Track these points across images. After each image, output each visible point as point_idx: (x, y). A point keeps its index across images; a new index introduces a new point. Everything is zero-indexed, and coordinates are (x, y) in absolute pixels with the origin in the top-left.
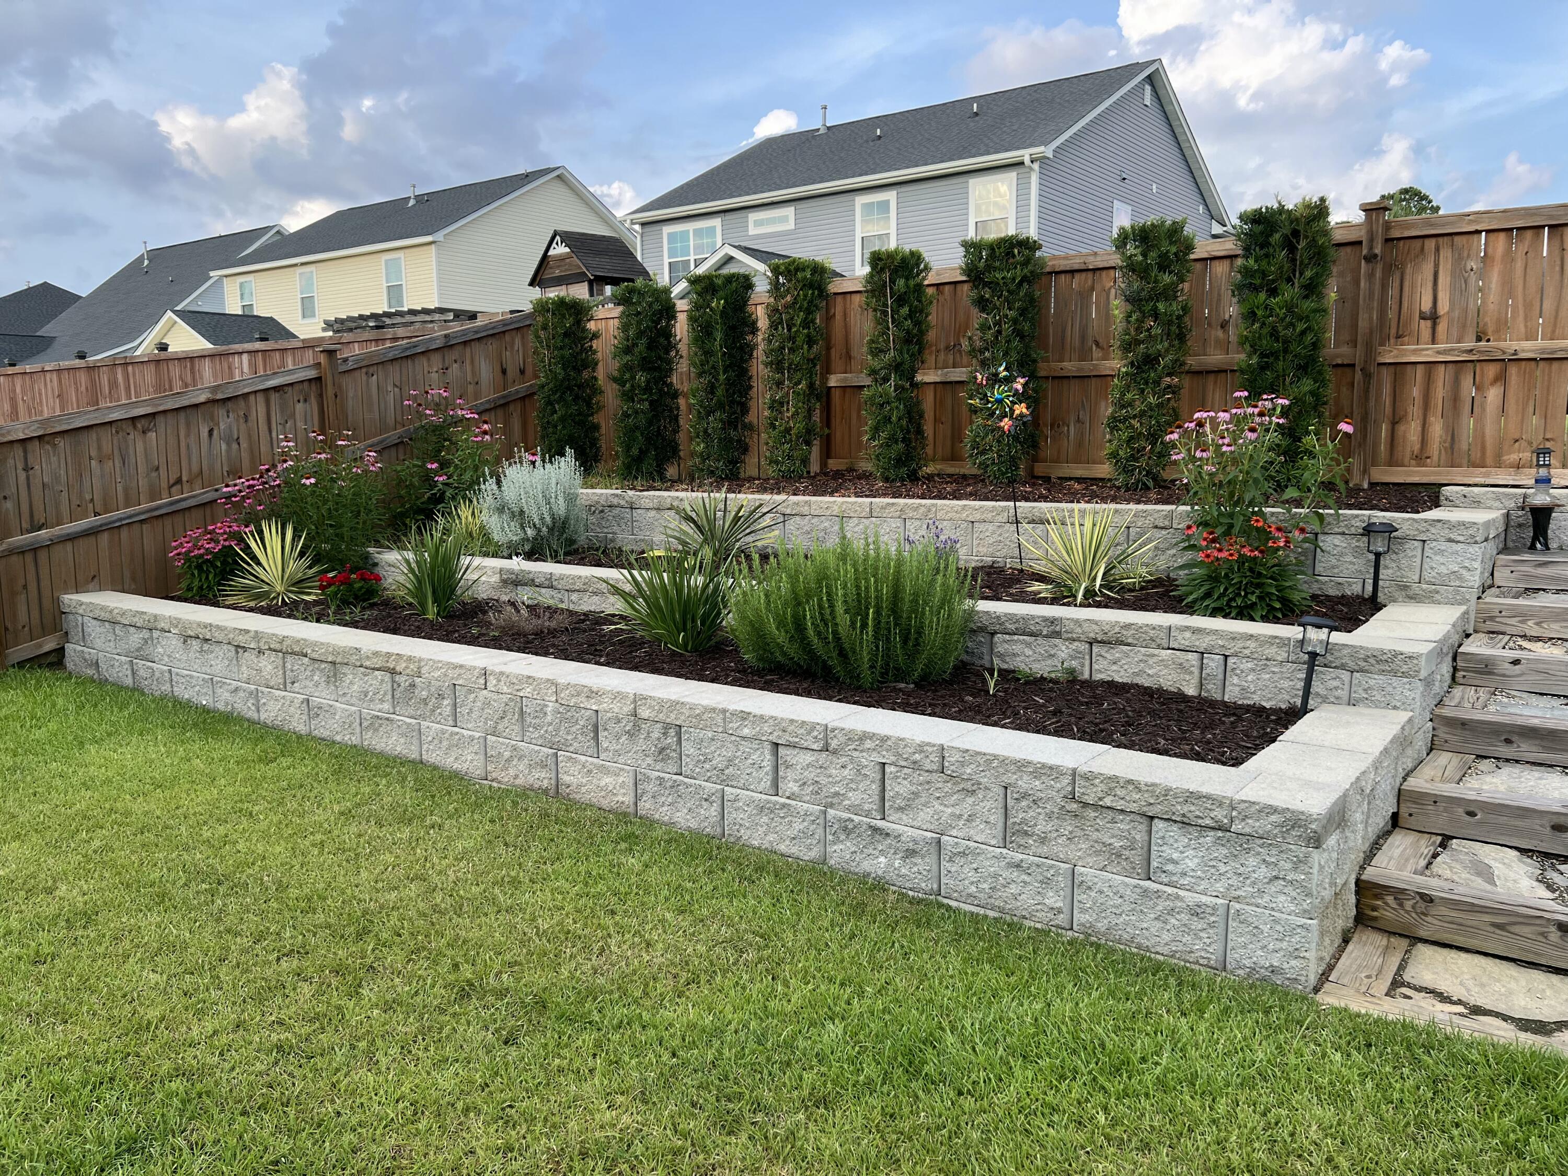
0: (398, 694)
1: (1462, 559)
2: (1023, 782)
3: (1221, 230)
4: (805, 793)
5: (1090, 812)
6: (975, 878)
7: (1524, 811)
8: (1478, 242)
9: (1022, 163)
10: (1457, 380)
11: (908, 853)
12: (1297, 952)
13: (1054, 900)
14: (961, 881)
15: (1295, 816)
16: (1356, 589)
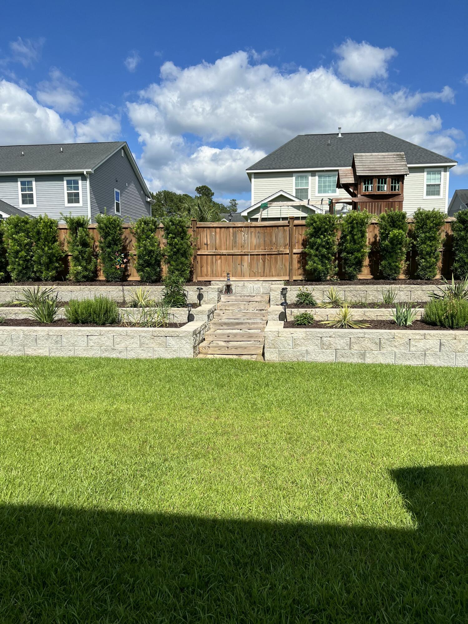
1: (215, 295)
2: (143, 334)
3: (149, 200)
4: (95, 345)
5: (155, 338)
6: (134, 354)
7: (223, 334)
8: (214, 229)
9: (83, 174)
10: (212, 258)
11: (120, 352)
12: (190, 354)
13: (150, 355)
14: (131, 355)
15: (189, 332)
16: (196, 302)
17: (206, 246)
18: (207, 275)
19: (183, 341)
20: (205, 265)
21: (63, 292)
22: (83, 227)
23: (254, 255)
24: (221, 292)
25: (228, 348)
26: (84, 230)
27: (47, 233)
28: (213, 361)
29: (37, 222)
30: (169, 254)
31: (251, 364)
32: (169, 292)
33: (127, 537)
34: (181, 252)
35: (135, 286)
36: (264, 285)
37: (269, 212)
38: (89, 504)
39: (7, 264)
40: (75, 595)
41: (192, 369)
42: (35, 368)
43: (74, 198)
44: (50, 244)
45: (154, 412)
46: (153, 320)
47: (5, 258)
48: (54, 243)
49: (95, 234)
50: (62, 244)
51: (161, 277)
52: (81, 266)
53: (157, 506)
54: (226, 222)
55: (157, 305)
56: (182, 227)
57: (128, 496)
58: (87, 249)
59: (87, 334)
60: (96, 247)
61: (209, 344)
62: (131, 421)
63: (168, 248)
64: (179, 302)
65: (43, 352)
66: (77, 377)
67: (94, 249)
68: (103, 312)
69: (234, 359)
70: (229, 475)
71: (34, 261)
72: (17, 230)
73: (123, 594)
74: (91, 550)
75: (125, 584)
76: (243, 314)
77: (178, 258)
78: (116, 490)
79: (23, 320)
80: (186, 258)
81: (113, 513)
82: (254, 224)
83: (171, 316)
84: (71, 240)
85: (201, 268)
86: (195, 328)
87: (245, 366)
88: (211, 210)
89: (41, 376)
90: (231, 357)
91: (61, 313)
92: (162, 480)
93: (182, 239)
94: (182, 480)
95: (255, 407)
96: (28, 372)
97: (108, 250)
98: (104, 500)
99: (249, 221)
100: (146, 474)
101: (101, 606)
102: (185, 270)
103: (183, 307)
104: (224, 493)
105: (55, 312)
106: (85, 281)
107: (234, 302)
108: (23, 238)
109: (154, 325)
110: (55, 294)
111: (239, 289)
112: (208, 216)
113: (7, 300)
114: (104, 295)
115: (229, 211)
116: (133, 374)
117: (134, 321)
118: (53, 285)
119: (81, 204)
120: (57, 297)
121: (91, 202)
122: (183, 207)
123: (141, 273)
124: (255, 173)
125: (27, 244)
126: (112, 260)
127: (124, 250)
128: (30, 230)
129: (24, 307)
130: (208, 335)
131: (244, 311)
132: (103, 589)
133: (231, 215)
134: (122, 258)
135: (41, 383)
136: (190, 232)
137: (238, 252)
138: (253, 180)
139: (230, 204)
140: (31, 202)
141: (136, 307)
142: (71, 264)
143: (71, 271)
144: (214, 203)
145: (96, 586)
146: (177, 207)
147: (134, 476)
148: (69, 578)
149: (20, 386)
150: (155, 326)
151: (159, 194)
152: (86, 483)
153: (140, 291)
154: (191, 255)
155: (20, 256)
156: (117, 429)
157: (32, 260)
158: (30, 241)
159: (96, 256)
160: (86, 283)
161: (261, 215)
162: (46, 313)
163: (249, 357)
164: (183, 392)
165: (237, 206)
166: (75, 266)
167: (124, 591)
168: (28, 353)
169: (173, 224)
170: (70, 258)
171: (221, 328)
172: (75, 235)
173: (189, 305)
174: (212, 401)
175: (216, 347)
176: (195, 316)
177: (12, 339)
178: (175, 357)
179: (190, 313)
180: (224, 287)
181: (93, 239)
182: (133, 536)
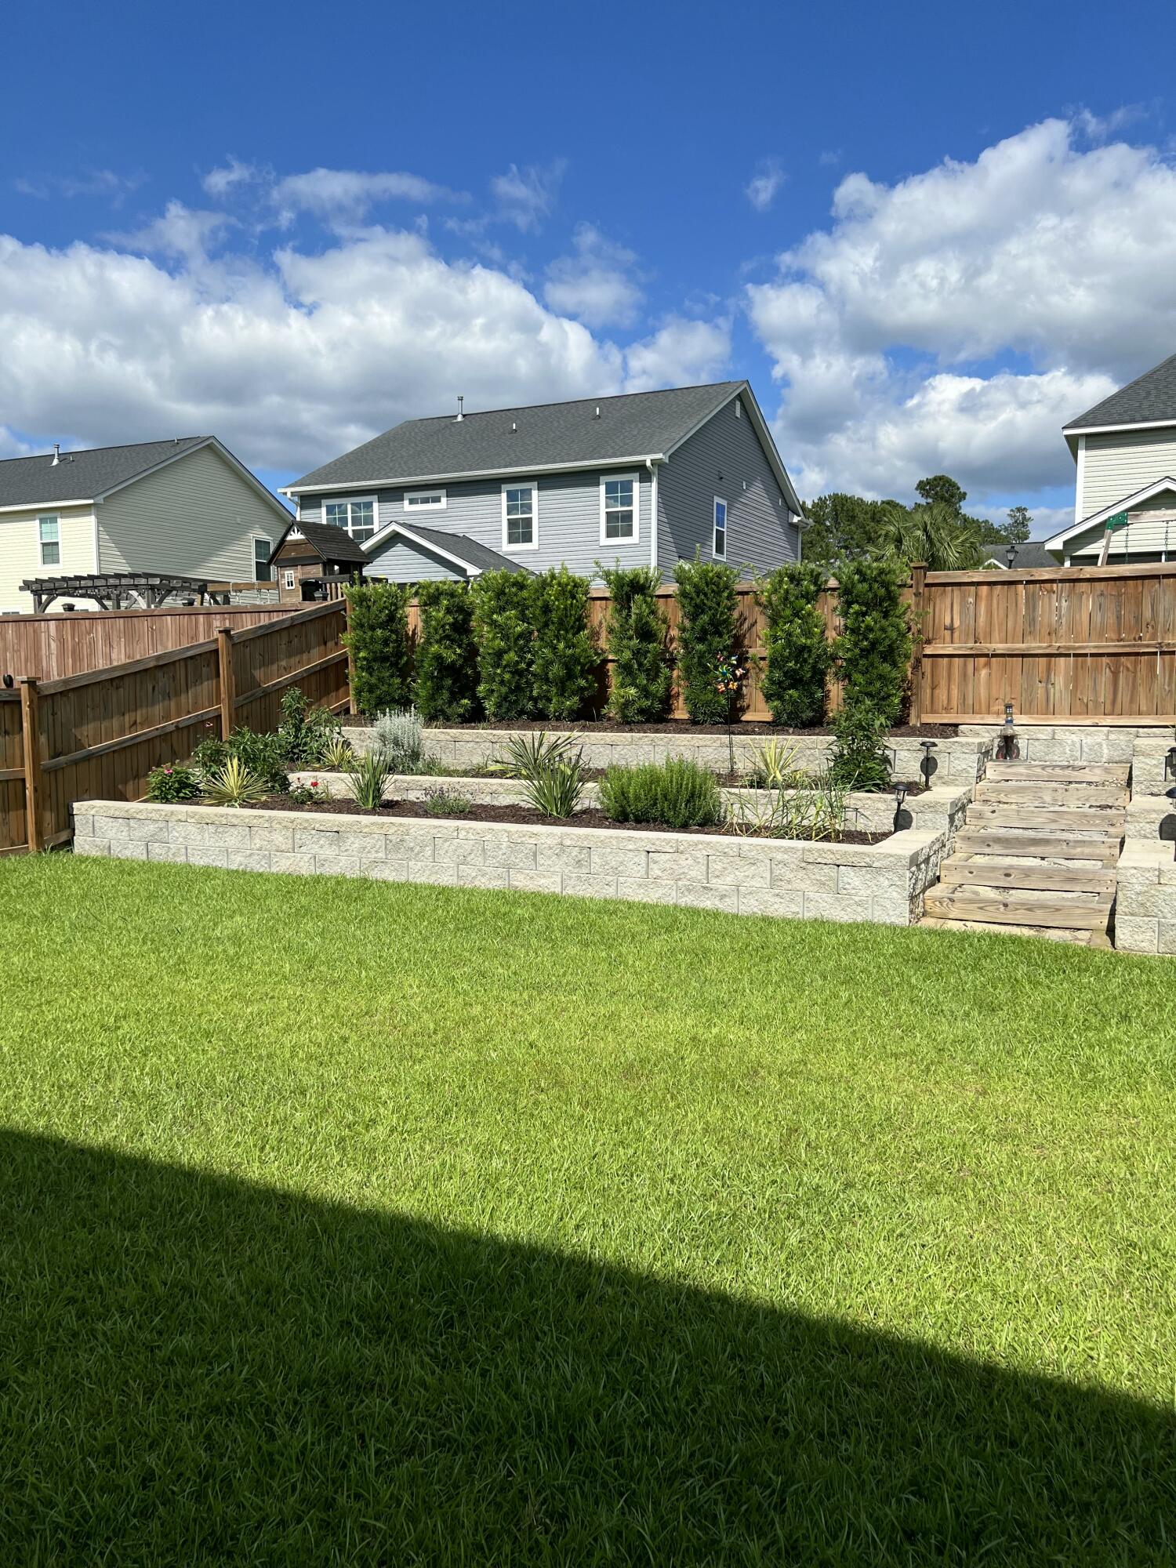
0: (389, 847)
1: (969, 762)
2: (779, 856)
3: (796, 519)
4: (665, 875)
5: (810, 867)
6: (757, 904)
7: (993, 869)
8: (973, 588)
9: (645, 466)
10: (965, 665)
11: (722, 897)
12: (901, 915)
13: (795, 909)
14: (749, 906)
15: (899, 858)
16: (917, 779)
17: (948, 633)
18: (947, 709)
19: (881, 879)
20: (943, 683)
21: (593, 747)
22: (644, 594)
23: (1085, 655)
24: (987, 753)
25: (1006, 905)
26: (646, 602)
27: (565, 609)
28: (964, 937)
29: (544, 584)
30: (849, 655)
31: (1076, 954)
32: (845, 752)
33: (762, 1368)
34: (881, 649)
35: (760, 734)
36: (1112, 737)
37: (1130, 538)
38: (665, 1266)
39: (477, 680)
40: (643, 1487)
41: (904, 956)
42: (532, 919)
43: (619, 524)
44: (570, 636)
45: (811, 1057)
46: (805, 823)
47: (474, 667)
48: (578, 632)
49: (670, 610)
50: (595, 635)
51: (826, 713)
52: (637, 687)
53: (832, 1302)
54: (997, 567)
55: (816, 783)
56: (886, 585)
57: (758, 1262)
58: (651, 646)
59: (647, 849)
60: (672, 640)
61: (953, 893)
62: (756, 1072)
63: (847, 640)
64: (872, 779)
65: (549, 884)
66: (624, 950)
67: (665, 646)
68: (685, 795)
69: (1024, 939)
70: (1024, 1252)
71: (534, 675)
72: (501, 604)
73: (757, 1510)
74: (677, 1382)
75: (760, 1485)
76: (1051, 816)
77: (872, 665)
78: (730, 1244)
79: (507, 807)
80: (894, 664)
81: (723, 1299)
82: (1088, 571)
83: (851, 815)
84: (616, 625)
85: (933, 689)
86: (916, 848)
87: (1056, 959)
88: (957, 537)
89: (545, 940)
90: (1016, 931)
91: (590, 795)
92: (843, 1234)
93: (886, 615)
94: (893, 1244)
95: (1090, 1076)
96: (518, 928)
97: (700, 647)
98: (699, 1262)
99: (1067, 564)
100: (802, 1214)
101: (705, 1529)
102: (889, 696)
103: (884, 791)
104: (1012, 1299)
105: (578, 794)
106: (642, 722)
107: (1023, 784)
108: (512, 623)
109: (806, 834)
110: (576, 751)
111: (1037, 749)
112: (948, 554)
113: (475, 762)
114: (688, 756)
115: (1006, 537)
116: (754, 953)
117: (756, 822)
118: (571, 730)
119: (635, 538)
120: (579, 756)
121: (660, 532)
122: (884, 532)
123: (775, 703)
124: (1088, 436)
125: (520, 636)
126: (707, 671)
127: (738, 646)
128: (528, 602)
129: (511, 778)
130: (948, 868)
131: (1052, 809)
132: (709, 1486)
133: (1012, 550)
134: (732, 665)
135: (545, 957)
136: (907, 598)
137: (1039, 648)
138: (1082, 453)
139: (1009, 521)
140: (527, 538)
141: (761, 787)
142: (614, 680)
143: (613, 699)
144: (965, 519)
145: (691, 1476)
146: (865, 533)
147: (771, 1213)
148: (627, 1442)
149: (500, 959)
150: (809, 838)
151: (821, 504)
152: (655, 1213)
153: (773, 746)
154: (907, 657)
155: (504, 663)
156: (723, 1089)
157: (529, 672)
158: (528, 628)
159: (671, 662)
160: (646, 726)
161: (1107, 547)
162: (557, 793)
163: (1067, 935)
164: (887, 1014)
165: (1029, 524)
166: (622, 685)
167: (760, 1505)
168: (515, 883)
169: (863, 579)
170: (610, 666)
171: (987, 850)
172: (624, 613)
173: (901, 787)
174: (965, 1045)
175: (971, 901)
176: (914, 815)
177: (484, 849)
178: (859, 919)
179: (902, 807)
180: (997, 741)
181: (665, 621)
182: (776, 1367)
